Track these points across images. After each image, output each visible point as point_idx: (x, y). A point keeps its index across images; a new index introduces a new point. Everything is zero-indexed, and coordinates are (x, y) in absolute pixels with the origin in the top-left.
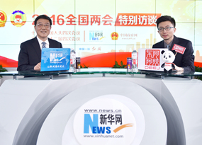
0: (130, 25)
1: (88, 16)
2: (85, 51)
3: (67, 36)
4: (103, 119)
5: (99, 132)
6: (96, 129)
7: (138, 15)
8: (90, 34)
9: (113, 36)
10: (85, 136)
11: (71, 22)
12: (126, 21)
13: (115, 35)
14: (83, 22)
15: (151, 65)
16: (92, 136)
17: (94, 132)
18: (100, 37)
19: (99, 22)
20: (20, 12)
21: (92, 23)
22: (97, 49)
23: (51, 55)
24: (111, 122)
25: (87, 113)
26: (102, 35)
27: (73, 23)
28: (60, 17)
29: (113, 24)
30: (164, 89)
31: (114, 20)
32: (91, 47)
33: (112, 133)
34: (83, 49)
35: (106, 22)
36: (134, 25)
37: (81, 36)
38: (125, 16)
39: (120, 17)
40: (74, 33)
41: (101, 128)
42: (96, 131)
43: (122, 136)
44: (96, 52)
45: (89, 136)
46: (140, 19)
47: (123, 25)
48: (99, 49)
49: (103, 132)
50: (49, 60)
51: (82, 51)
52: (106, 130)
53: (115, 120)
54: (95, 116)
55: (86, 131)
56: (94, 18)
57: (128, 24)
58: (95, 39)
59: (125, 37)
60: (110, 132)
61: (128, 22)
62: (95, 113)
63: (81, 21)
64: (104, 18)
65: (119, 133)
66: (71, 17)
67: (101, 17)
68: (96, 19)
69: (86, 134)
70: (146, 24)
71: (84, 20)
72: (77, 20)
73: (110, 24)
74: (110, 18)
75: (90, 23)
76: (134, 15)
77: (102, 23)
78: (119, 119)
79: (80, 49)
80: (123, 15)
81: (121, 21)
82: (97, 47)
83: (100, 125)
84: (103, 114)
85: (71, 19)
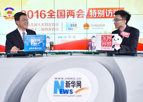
0: (99, 18)
1: (64, 11)
2: (63, 38)
3: (48, 27)
4: (68, 84)
5: (64, 93)
6: (63, 91)
7: (105, 9)
8: (67, 25)
9: (85, 26)
10: (54, 96)
11: (51, 15)
12: (96, 14)
13: (86, 26)
14: (61, 16)
15: (106, 46)
16: (59, 96)
17: (61, 93)
18: (74, 28)
19: (74, 16)
20: (11, 8)
21: (68, 16)
22: (72, 37)
23: (32, 40)
24: (73, 86)
25: (56, 80)
26: (76, 25)
27: (53, 17)
28: (43, 12)
29: (85, 17)
30: (115, 64)
31: (86, 14)
32: (67, 36)
33: (74, 94)
34: (61, 37)
35: (79, 15)
36: (102, 17)
37: (59, 27)
38: (95, 11)
39: (91, 11)
40: (54, 24)
41: (66, 90)
42: (63, 92)
43: (81, 96)
44: (72, 40)
45: (57, 96)
46: (106, 12)
47: (93, 17)
48: (74, 37)
49: (67, 93)
50: (30, 43)
51: (60, 39)
52: (69, 92)
53: (76, 85)
54: (62, 82)
55: (55, 92)
56: (70, 12)
57: (97, 17)
58: (71, 29)
59: (95, 27)
60: (72, 93)
61: (97, 15)
62: (62, 80)
63: (59, 15)
64: (78, 12)
65: (79, 94)
66: (51, 12)
67: (75, 12)
68: (71, 13)
69: (55, 94)
70: (111, 16)
71: (62, 14)
72: (56, 14)
73: (83, 17)
74: (83, 12)
75: (66, 17)
76: (102, 9)
77: (76, 16)
78: (79, 84)
79: (59, 37)
80: (93, 9)
81: (91, 14)
82: (72, 36)
83: (65, 88)
84: (68, 81)
85: (51, 14)
